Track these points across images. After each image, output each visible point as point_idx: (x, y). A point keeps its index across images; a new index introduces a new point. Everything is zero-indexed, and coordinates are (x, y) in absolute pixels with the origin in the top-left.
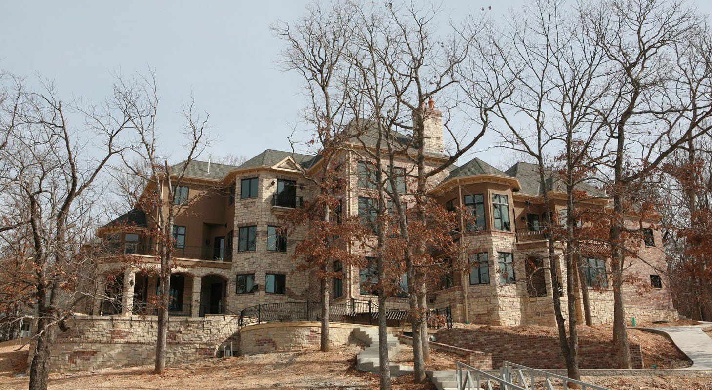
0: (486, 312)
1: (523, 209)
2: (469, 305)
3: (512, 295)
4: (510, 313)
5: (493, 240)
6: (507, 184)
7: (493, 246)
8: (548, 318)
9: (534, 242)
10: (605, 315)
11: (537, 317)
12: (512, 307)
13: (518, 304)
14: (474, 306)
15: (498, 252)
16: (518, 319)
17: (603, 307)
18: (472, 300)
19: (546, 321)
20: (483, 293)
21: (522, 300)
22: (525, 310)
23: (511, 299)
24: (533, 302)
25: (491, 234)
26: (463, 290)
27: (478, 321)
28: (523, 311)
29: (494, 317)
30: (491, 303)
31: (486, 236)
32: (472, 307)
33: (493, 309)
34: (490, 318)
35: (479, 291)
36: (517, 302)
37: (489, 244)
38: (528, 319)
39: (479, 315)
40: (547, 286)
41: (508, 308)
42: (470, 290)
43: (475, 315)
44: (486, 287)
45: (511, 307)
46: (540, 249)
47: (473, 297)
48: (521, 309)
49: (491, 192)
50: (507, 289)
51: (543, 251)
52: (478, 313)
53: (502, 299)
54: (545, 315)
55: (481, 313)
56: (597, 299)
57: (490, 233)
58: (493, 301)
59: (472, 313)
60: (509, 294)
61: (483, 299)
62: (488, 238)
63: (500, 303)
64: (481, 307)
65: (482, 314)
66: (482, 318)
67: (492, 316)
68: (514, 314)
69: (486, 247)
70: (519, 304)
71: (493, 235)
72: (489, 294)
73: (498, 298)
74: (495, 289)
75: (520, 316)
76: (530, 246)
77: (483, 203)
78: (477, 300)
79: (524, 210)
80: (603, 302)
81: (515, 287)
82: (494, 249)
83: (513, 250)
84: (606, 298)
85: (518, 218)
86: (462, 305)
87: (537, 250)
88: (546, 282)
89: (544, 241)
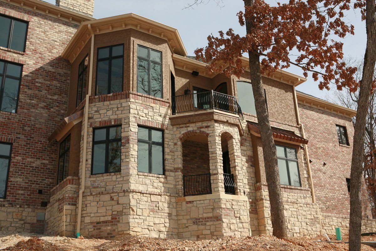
0: (109, 218)
1: (188, 80)
2: (85, 206)
3: (157, 191)
4: (151, 221)
5: (132, 106)
6: (162, 37)
7: (131, 116)
8: (212, 227)
9: (196, 113)
10: (298, 224)
11: (195, 227)
12: (155, 210)
13: (164, 206)
14: (92, 208)
15: (139, 126)
16: (163, 229)
17: (295, 213)
18: (91, 198)
19: (208, 232)
20: (109, 188)
21: (173, 200)
22: (177, 215)
23: (154, 198)
24: (190, 202)
25: (129, 97)
26: (79, 184)
27: (95, 232)
28: (175, 218)
29: (120, 227)
30: (118, 204)
31: (122, 101)
32: (89, 209)
33: (121, 213)
34: (114, 227)
35: (103, 184)
36: (164, 203)
37: (125, 112)
38: (181, 230)
39: (98, 223)
40: (212, 178)
41: (146, 213)
42: (89, 184)
43: (91, 223)
44: (114, 178)
45: (152, 211)
46: (205, 124)
47: (91, 195)
48: (170, 215)
49: (135, 42)
50: (148, 182)
51: (207, 127)
52: (98, 220)
53: (136, 196)
54: (208, 223)
55: (102, 219)
56: (288, 202)
57: (127, 97)
58: (122, 200)
59: (87, 220)
60: (151, 190)
61: (107, 197)
62: (124, 105)
63: (133, 203)
64: (102, 211)
65: (104, 222)
66: (103, 228)
67: (119, 225)
68: (157, 221)
69: (120, 116)
70: (166, 205)
71: (132, 100)
72: (118, 188)
73: (131, 195)
74: (128, 182)
75: (167, 225)
76: (189, 120)
77: (122, 56)
78: (98, 199)
79: (188, 83)
80: (296, 206)
81: (162, 180)
82: (132, 119)
83: (163, 125)
84: (299, 200)
85: (180, 89)
86: (73, 207)
87: (199, 124)
88: (211, 171)
89: (211, 111)
